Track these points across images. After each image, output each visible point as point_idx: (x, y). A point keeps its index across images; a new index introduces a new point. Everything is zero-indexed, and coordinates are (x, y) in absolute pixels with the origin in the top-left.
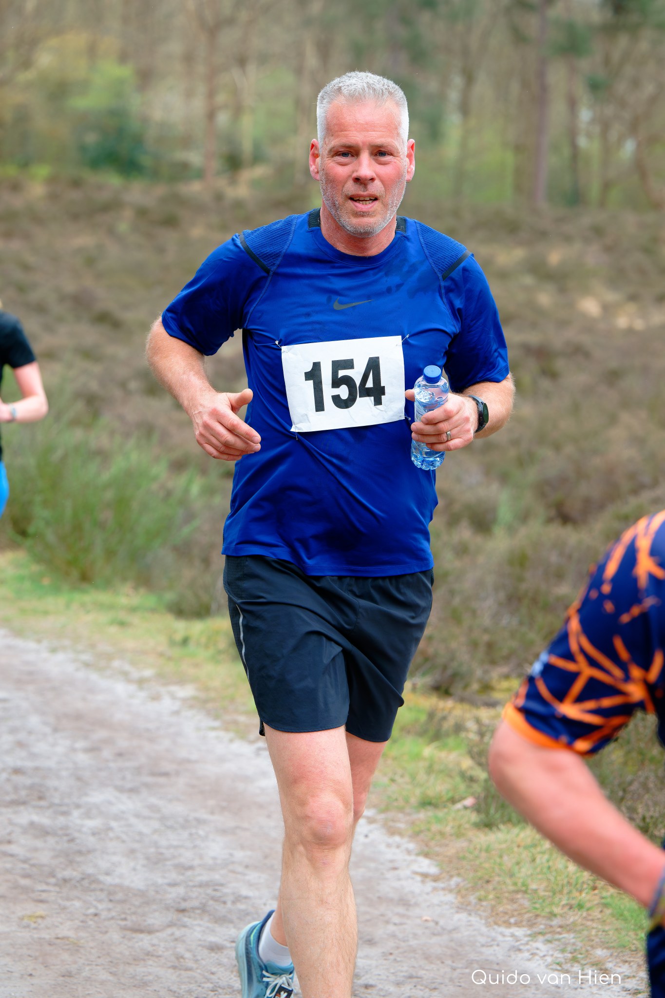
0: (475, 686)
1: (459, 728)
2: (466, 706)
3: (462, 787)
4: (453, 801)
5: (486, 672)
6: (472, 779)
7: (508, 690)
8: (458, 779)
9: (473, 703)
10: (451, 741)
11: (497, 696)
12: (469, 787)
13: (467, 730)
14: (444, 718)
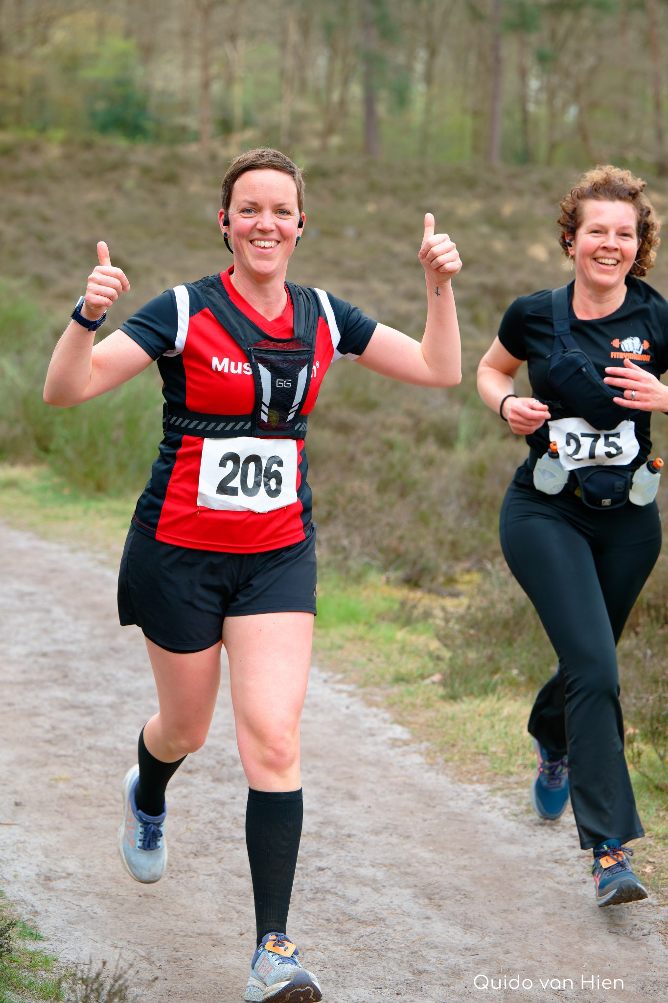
0: (441, 579)
1: (427, 615)
2: (433, 597)
3: (431, 665)
4: (423, 677)
5: (450, 567)
6: (439, 658)
7: (470, 582)
8: (427, 658)
9: (439, 594)
10: (420, 626)
11: (460, 587)
12: (436, 665)
13: (434, 617)
14: (414, 607)
